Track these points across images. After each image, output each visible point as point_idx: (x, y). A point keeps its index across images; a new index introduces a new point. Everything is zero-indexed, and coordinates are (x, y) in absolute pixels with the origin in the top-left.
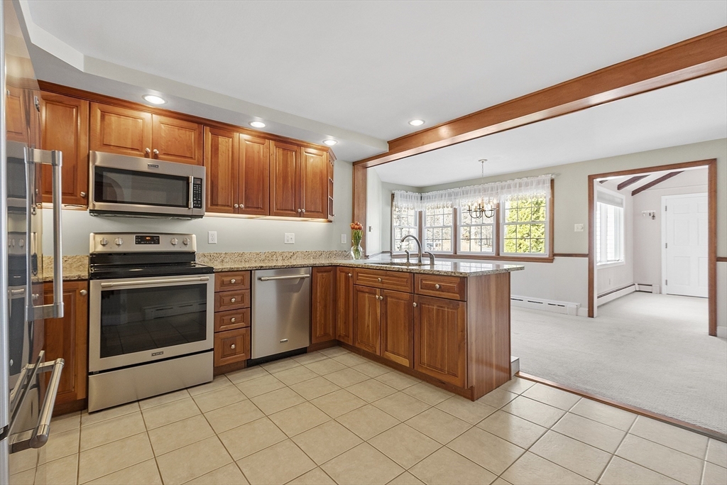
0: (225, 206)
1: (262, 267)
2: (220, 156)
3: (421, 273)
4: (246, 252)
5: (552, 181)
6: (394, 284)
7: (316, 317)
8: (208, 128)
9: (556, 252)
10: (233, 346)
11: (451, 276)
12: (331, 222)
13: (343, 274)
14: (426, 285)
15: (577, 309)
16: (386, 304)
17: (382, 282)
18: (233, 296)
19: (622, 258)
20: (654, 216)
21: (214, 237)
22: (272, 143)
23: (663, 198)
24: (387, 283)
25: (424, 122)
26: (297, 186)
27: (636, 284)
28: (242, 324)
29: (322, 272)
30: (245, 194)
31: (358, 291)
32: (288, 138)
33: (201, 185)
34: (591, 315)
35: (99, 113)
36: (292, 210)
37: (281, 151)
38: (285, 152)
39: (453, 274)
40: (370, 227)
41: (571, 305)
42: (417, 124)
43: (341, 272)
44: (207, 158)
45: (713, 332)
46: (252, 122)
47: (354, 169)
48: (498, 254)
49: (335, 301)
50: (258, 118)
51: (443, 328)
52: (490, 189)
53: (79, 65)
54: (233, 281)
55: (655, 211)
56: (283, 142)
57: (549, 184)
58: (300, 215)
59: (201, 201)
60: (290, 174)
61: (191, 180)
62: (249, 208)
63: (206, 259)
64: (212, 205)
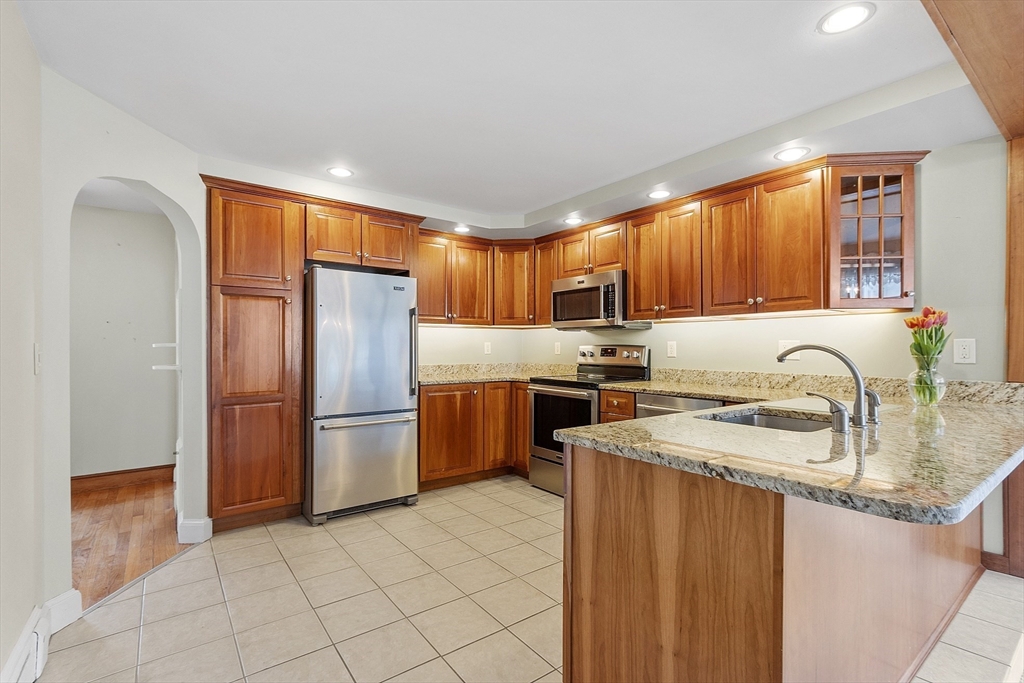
0: (648, 310)
8: (630, 222)
12: (909, 309)
21: (672, 349)
22: (705, 203)
26: (749, 259)
30: (670, 290)
33: (614, 291)
35: (562, 246)
36: (739, 303)
37: (720, 209)
38: (728, 208)
47: (1010, 149)
54: (616, 402)
59: (614, 309)
60: (735, 241)
61: (602, 289)
62: (674, 308)
63: (662, 377)
64: (636, 311)
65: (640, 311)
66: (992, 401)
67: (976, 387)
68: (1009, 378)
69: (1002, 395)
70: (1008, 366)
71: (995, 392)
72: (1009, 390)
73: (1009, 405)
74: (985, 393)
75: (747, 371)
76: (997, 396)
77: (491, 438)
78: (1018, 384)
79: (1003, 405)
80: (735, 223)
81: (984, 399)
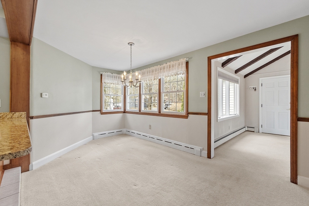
5: (187, 63)
9: (190, 111)
15: (201, 151)
19: (238, 113)
20: (255, 89)
23: (260, 79)
27: (246, 127)
34: (209, 157)
41: (198, 148)
45: (294, 180)
47: (11, 44)
48: (160, 112)
52: (155, 71)
55: (256, 86)
57: (184, 65)
66: (6, 118)
67: (1, 115)
68: (11, 111)
69: (9, 116)
70: (11, 108)
71: (7, 116)
72: (11, 114)
73: (12, 119)
74: (4, 116)
76: (8, 117)
78: (14, 113)
79: (10, 119)
81: (4, 118)
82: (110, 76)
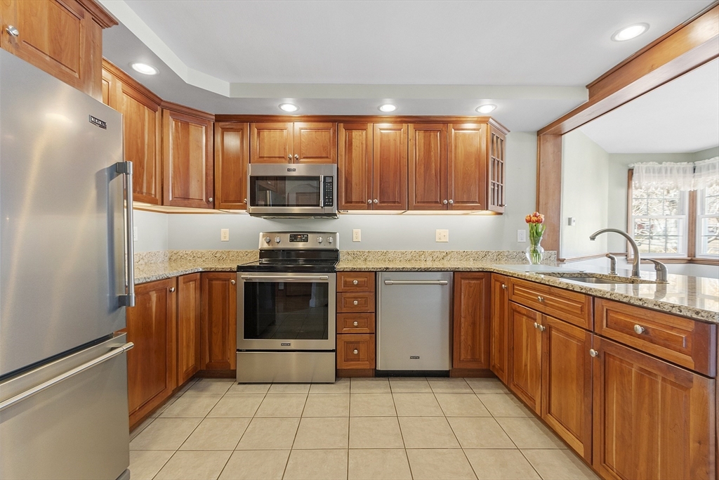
0: (359, 202)
1: (387, 268)
2: (353, 151)
3: (606, 299)
4: (390, 251)
6: (561, 309)
7: (460, 336)
8: (342, 124)
10: (356, 352)
11: (670, 313)
12: (501, 214)
13: (498, 284)
14: (617, 322)
16: (550, 338)
17: (544, 303)
18: (356, 298)
21: (358, 235)
22: (411, 126)
24: (552, 306)
25: (648, 26)
26: (442, 173)
28: (366, 330)
29: (468, 279)
30: (380, 188)
31: (514, 310)
32: (430, 117)
33: (332, 183)
35: (256, 130)
36: (436, 202)
37: (422, 133)
38: (427, 134)
39: (675, 311)
40: (570, 220)
42: (632, 34)
43: (496, 280)
44: (341, 155)
46: (381, 106)
47: (539, 140)
49: (489, 318)
50: (388, 100)
51: (651, 415)
53: (226, 93)
54: (356, 282)
56: (424, 123)
58: (448, 207)
59: (332, 199)
60: (433, 159)
61: (322, 179)
62: (384, 202)
63: (350, 257)
64: (346, 202)
65: (351, 202)
75: (417, 251)
77: (184, 343)
80: (433, 145)
82: (654, 169)
